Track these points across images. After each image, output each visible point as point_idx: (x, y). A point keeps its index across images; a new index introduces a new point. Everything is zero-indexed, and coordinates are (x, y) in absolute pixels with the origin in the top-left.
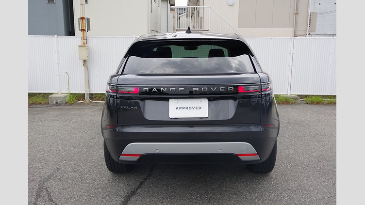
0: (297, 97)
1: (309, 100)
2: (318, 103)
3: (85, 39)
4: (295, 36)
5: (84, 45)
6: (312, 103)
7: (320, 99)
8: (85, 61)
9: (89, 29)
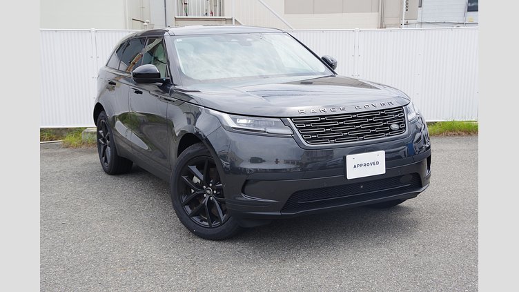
4: (382, 26)
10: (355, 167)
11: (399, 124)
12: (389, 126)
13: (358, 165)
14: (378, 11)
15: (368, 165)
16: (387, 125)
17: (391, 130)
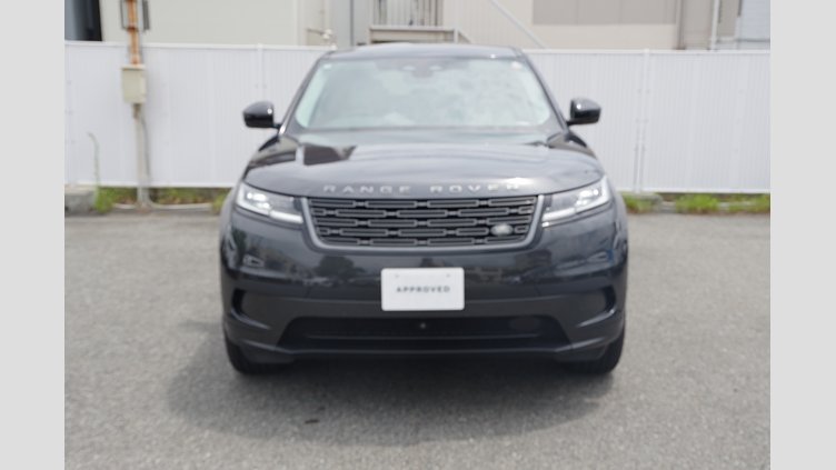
0: (658, 196)
1: (685, 204)
2: (705, 212)
3: (136, 50)
4: (681, 46)
5: (135, 64)
6: (692, 211)
7: (713, 203)
8: (137, 107)
9: (147, 26)
10: (399, 290)
11: (514, 226)
12: (490, 227)
13: (406, 289)
14: (674, 22)
15: (426, 289)
16: (485, 226)
17: (490, 235)
